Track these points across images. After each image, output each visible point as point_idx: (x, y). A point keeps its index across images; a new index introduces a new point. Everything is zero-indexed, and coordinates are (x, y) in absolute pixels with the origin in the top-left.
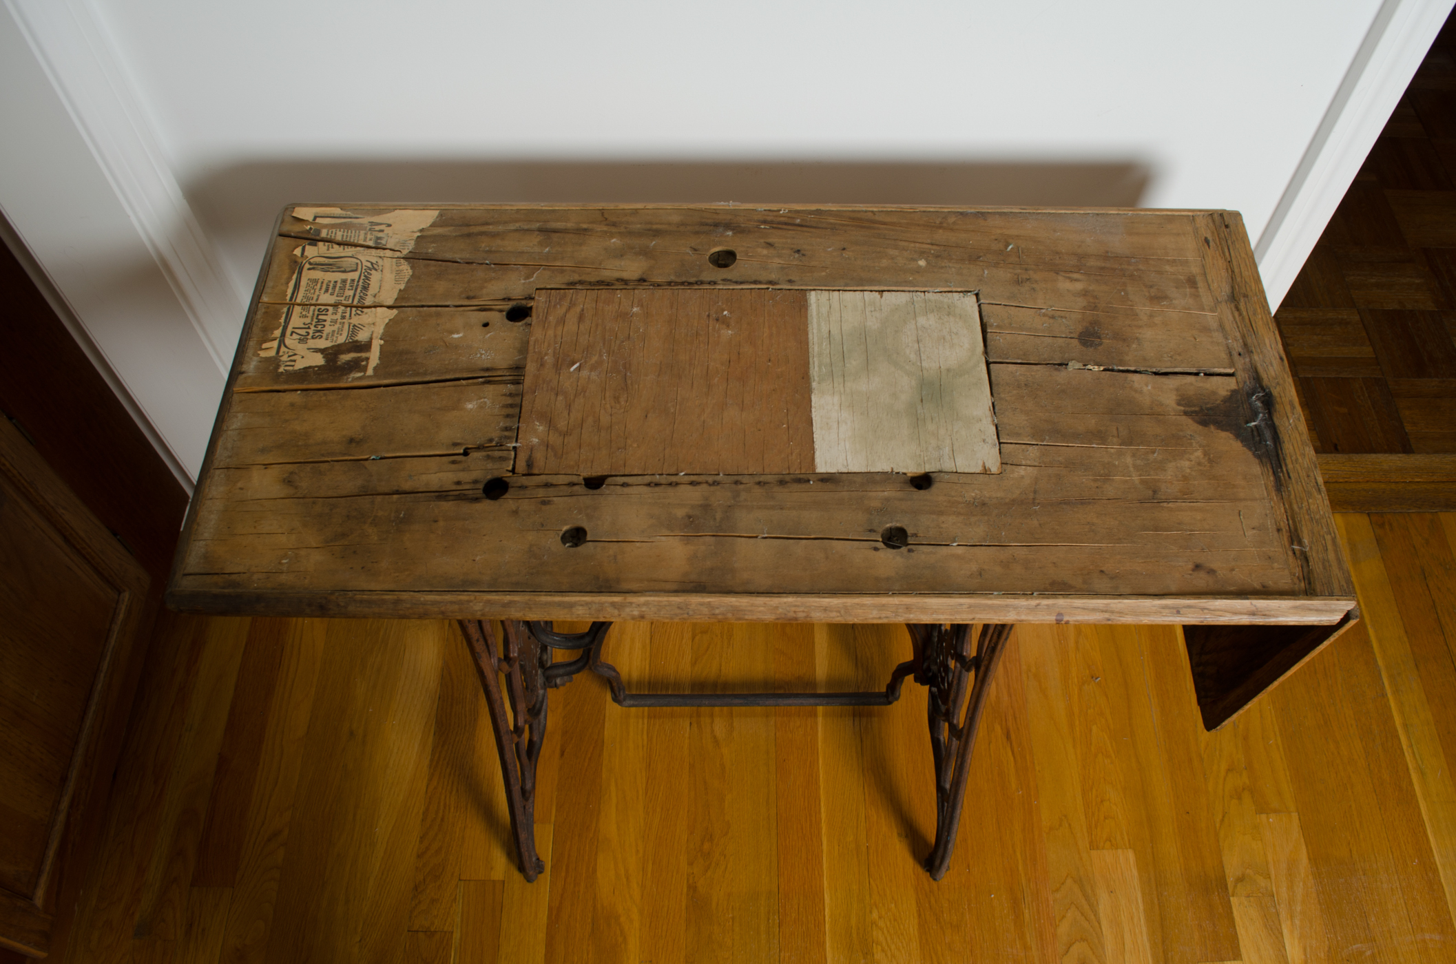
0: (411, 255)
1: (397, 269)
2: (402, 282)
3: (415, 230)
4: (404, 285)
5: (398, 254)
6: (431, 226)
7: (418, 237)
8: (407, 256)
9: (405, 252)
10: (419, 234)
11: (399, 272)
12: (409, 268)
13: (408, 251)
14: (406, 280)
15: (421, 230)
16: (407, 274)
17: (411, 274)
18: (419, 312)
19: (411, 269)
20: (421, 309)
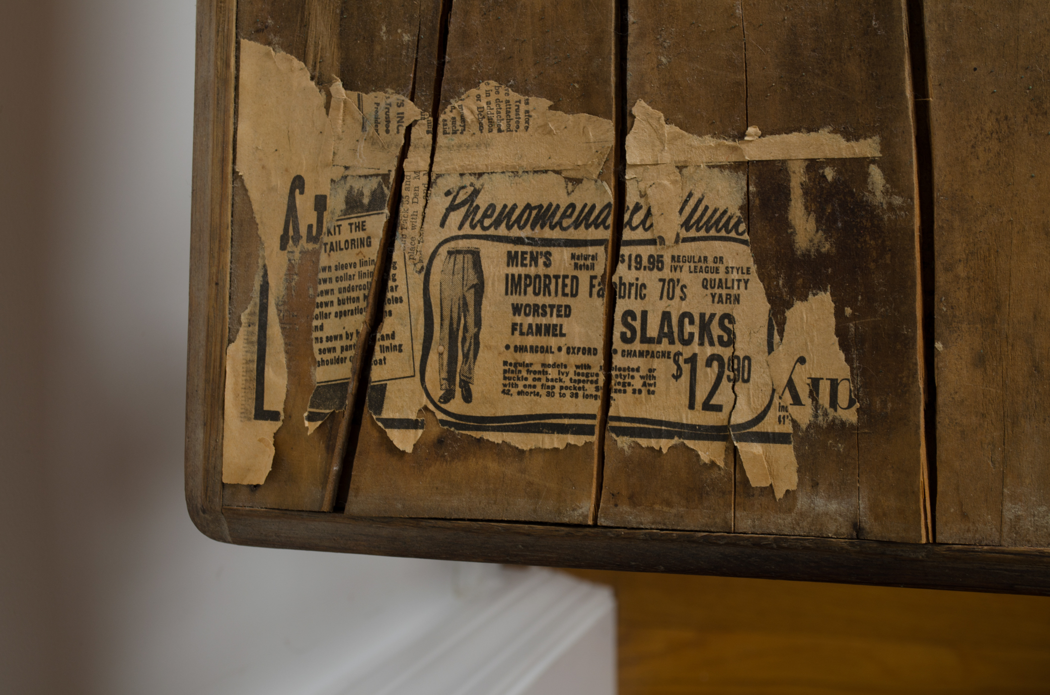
0: (426, 93)
1: (475, 128)
2: (523, 107)
3: (321, 98)
4: (532, 99)
5: (421, 134)
6: (303, 57)
7: (346, 86)
8: (429, 103)
9: (412, 111)
10: (338, 87)
11: (485, 122)
12: (474, 92)
13: (409, 104)
14: (514, 96)
15: (322, 82)
16: (493, 98)
17: (493, 83)
18: (642, 35)
19: (476, 85)
20: (632, 30)
